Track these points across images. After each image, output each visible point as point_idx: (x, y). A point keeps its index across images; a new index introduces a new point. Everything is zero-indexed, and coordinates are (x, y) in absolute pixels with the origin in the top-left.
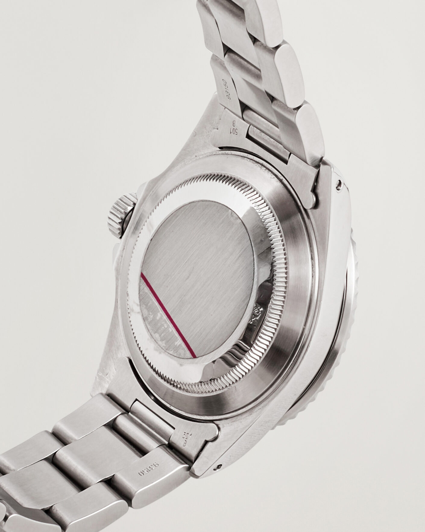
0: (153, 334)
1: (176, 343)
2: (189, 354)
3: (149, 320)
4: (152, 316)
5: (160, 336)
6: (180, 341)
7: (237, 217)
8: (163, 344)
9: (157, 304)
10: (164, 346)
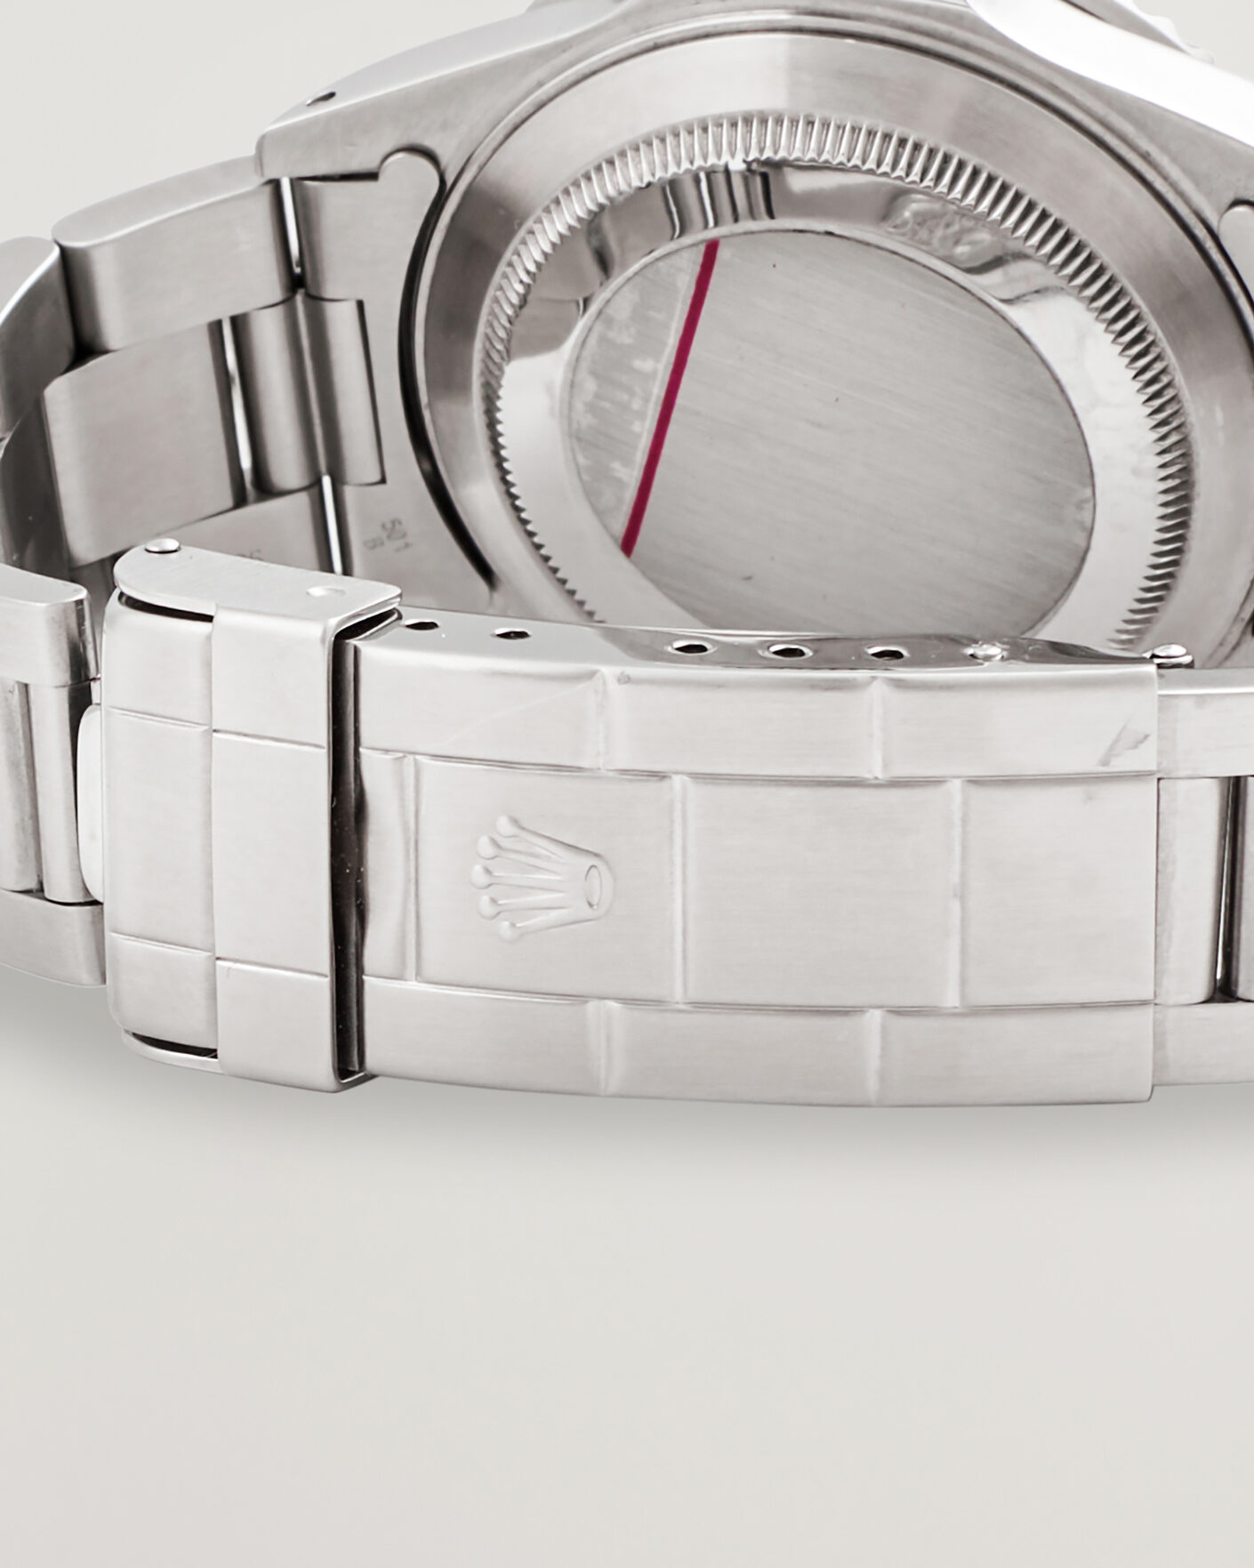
0: (584, 365)
1: (616, 465)
2: (620, 525)
3: (611, 335)
4: (628, 340)
5: (597, 396)
6: (633, 476)
7: (1088, 524)
8: (585, 420)
9: (673, 340)
10: (578, 423)
